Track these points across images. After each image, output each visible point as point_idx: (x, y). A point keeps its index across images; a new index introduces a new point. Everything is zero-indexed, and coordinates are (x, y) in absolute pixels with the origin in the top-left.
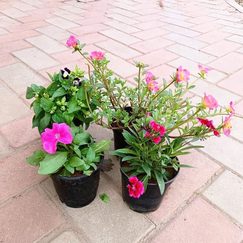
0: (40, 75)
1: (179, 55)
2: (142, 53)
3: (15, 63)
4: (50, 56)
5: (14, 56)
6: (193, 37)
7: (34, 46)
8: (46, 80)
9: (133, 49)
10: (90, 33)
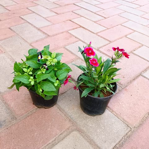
0: (41, 31)
1: (129, 19)
2: (104, 17)
3: (24, 23)
4: (45, 18)
5: (23, 19)
6: (136, 8)
7: (34, 12)
8: (45, 34)
9: (98, 15)
10: (69, 5)
